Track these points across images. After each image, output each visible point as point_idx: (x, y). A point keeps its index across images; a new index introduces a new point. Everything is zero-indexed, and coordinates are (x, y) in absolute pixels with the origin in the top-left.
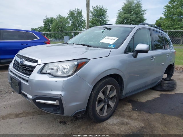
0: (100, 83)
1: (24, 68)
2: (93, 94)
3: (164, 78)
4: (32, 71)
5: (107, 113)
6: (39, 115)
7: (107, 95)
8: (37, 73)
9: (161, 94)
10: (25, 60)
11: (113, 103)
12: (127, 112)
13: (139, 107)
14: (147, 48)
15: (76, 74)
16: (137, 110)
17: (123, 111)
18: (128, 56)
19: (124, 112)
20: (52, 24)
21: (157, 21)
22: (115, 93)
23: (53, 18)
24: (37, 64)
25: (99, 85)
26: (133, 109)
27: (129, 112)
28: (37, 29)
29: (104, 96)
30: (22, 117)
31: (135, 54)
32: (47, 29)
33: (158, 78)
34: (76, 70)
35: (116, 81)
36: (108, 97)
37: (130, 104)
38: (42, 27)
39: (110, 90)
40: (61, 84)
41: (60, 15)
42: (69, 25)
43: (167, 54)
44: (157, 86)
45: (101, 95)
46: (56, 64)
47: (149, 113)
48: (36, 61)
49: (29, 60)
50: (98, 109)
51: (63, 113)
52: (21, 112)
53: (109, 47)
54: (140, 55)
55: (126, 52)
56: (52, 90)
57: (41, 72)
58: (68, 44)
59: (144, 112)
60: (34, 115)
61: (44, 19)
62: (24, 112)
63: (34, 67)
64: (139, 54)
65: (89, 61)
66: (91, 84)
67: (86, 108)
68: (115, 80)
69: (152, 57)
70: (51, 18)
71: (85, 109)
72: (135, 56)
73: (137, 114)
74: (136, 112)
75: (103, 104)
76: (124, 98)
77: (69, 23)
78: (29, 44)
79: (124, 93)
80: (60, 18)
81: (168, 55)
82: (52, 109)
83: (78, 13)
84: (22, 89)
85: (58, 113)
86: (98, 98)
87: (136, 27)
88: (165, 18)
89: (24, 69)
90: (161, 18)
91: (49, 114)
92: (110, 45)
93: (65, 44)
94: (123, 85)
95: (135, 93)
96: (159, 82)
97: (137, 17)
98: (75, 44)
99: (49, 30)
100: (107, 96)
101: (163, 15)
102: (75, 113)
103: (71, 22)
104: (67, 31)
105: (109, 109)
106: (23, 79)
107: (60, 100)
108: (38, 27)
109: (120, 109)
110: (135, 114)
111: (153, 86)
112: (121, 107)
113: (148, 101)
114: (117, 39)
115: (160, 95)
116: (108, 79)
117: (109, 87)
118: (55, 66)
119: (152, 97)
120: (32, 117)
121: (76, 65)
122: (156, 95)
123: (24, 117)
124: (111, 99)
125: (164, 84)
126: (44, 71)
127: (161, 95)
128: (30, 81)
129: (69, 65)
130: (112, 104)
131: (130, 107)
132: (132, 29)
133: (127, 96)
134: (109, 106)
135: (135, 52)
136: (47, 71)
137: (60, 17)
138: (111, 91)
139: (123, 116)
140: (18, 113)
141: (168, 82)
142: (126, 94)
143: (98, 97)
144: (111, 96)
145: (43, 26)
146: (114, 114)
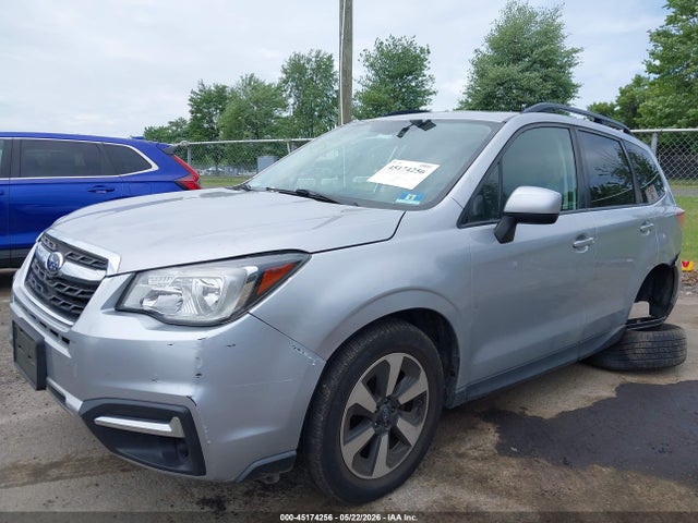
0: (357, 349)
1: (60, 290)
2: (328, 392)
3: (635, 320)
4: (87, 301)
5: (389, 464)
6: (124, 470)
7: (389, 392)
8: (103, 308)
9: (622, 385)
10: (66, 259)
11: (416, 424)
12: (476, 458)
13: (526, 438)
14: (554, 206)
15: (251, 312)
16: (515, 453)
17: (461, 456)
18: (477, 237)
19: (464, 463)
20: (222, 110)
21: (623, 92)
22: (421, 386)
23: (224, 87)
24: (102, 273)
25: (350, 356)
26: (502, 449)
27: (484, 459)
28: (167, 129)
29: (375, 399)
30: (57, 479)
31: (506, 228)
32: (200, 127)
33: (612, 318)
34: (254, 298)
35: (426, 337)
36: (392, 400)
37: (490, 426)
38: (184, 122)
39: (401, 375)
40: (192, 354)
41: (252, 76)
42: (285, 115)
43: (644, 224)
44: (607, 353)
45: (360, 396)
46: (175, 272)
47: (566, 463)
48: (100, 263)
49: (90, 263)
50: (350, 450)
51: (200, 468)
52: (55, 460)
53: (399, 201)
54: (524, 232)
55: (465, 220)
56: (154, 380)
57: (118, 306)
58: (248, 189)
59: (542, 461)
60: (102, 474)
61: (193, 92)
62: (68, 458)
63: (94, 286)
64: (520, 228)
65: (308, 259)
66: (317, 353)
67: (297, 450)
68: (420, 331)
69: (581, 237)
70: (217, 87)
71: (294, 453)
72: (506, 236)
73: (516, 471)
74: (514, 462)
75: (369, 433)
76: (463, 402)
77: (285, 107)
78: (119, 189)
79: (461, 383)
80: (254, 88)
81: (650, 229)
82: (159, 453)
83: (319, 67)
84: (49, 371)
85: (182, 468)
86: (348, 406)
87: (509, 119)
88: (652, 79)
89: (59, 293)
90: (638, 81)
91: (139, 468)
92: (403, 193)
93: (235, 189)
94: (458, 353)
95: (511, 381)
96: (615, 335)
97: (545, 79)
98: (275, 190)
99: (212, 134)
100: (389, 398)
101: (645, 67)
102: (248, 471)
103: (291, 101)
104: (277, 136)
105: (399, 449)
106: (54, 333)
107: (187, 420)
108: (170, 123)
109: (449, 449)
110: (508, 471)
111: (586, 353)
112: (453, 439)
113: (564, 415)
114: (431, 168)
115: (616, 389)
116: (389, 331)
117: (395, 360)
118: (170, 281)
119: (584, 397)
120: (95, 479)
121: (250, 279)
122: (601, 387)
123: (66, 478)
124: (406, 410)
125: (637, 346)
126: (129, 303)
127: (621, 389)
128: (74, 342)
129: (223, 277)
130: (410, 430)
131: (490, 437)
132: (497, 127)
133: (474, 394)
134: (396, 438)
135: (504, 220)
136: (141, 302)
137: (252, 83)
138: (405, 379)
139: (457, 477)
140: (44, 462)
141: (651, 334)
142: (471, 388)
143: (351, 402)
144: (403, 400)
145: (188, 117)
146: (421, 466)
